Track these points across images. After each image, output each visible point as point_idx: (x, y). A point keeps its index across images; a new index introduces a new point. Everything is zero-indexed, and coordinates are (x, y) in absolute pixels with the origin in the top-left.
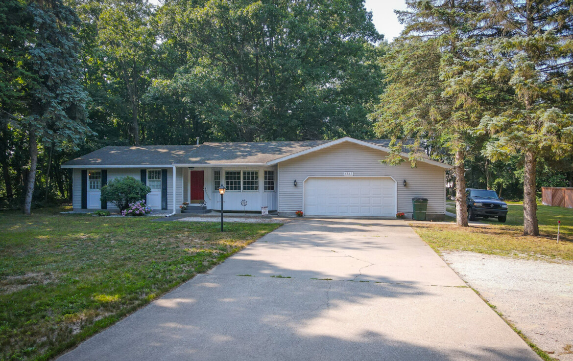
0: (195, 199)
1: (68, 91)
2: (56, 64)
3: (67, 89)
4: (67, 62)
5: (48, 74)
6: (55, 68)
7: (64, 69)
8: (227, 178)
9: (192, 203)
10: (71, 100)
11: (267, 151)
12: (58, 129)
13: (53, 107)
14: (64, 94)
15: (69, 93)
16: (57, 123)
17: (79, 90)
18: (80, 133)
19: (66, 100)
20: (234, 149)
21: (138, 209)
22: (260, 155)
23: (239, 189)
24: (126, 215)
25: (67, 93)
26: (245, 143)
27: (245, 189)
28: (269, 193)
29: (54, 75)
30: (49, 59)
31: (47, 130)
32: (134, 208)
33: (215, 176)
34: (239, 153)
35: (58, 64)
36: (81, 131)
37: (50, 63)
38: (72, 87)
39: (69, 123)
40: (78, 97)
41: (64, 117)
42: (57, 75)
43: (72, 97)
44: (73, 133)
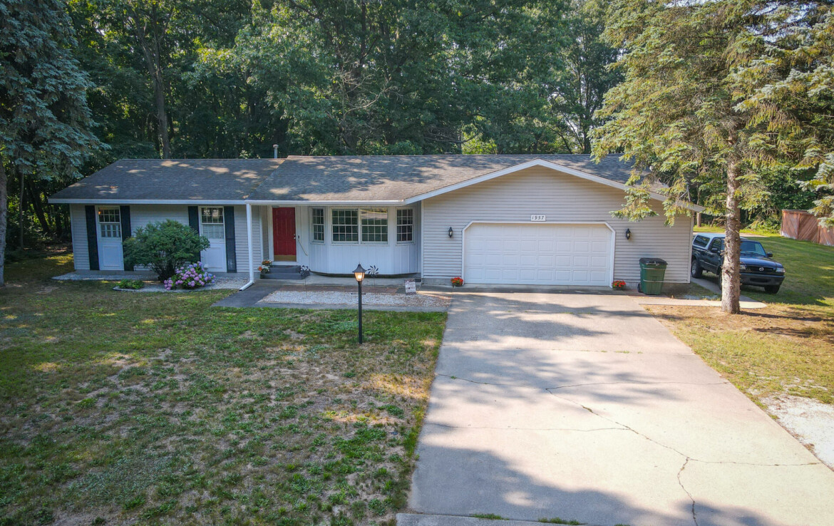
0: (280, 253)
1: (54, 74)
2: (27, 24)
3: (51, 69)
4: (46, 19)
5: (14, 42)
6: (26, 30)
7: (42, 32)
8: (335, 221)
9: (276, 260)
10: (61, 90)
11: (398, 175)
12: (42, 142)
13: (28, 103)
14: (45, 77)
15: (55, 77)
16: (39, 132)
17: (72, 69)
18: (81, 146)
19: (51, 89)
20: (342, 170)
21: (192, 279)
22: (389, 184)
23: (356, 239)
24: (172, 288)
25: (51, 77)
26: (357, 158)
27: (364, 239)
28: (405, 247)
29: (27, 44)
30: (15, 15)
31: (22, 144)
32: (185, 276)
33: (314, 218)
34: (352, 179)
35: (30, 21)
36: (81, 142)
37: (16, 23)
38: (59, 64)
39: (60, 130)
40: (72, 84)
41: (50, 119)
42: (30, 43)
43: (60, 83)
44: (68, 148)
